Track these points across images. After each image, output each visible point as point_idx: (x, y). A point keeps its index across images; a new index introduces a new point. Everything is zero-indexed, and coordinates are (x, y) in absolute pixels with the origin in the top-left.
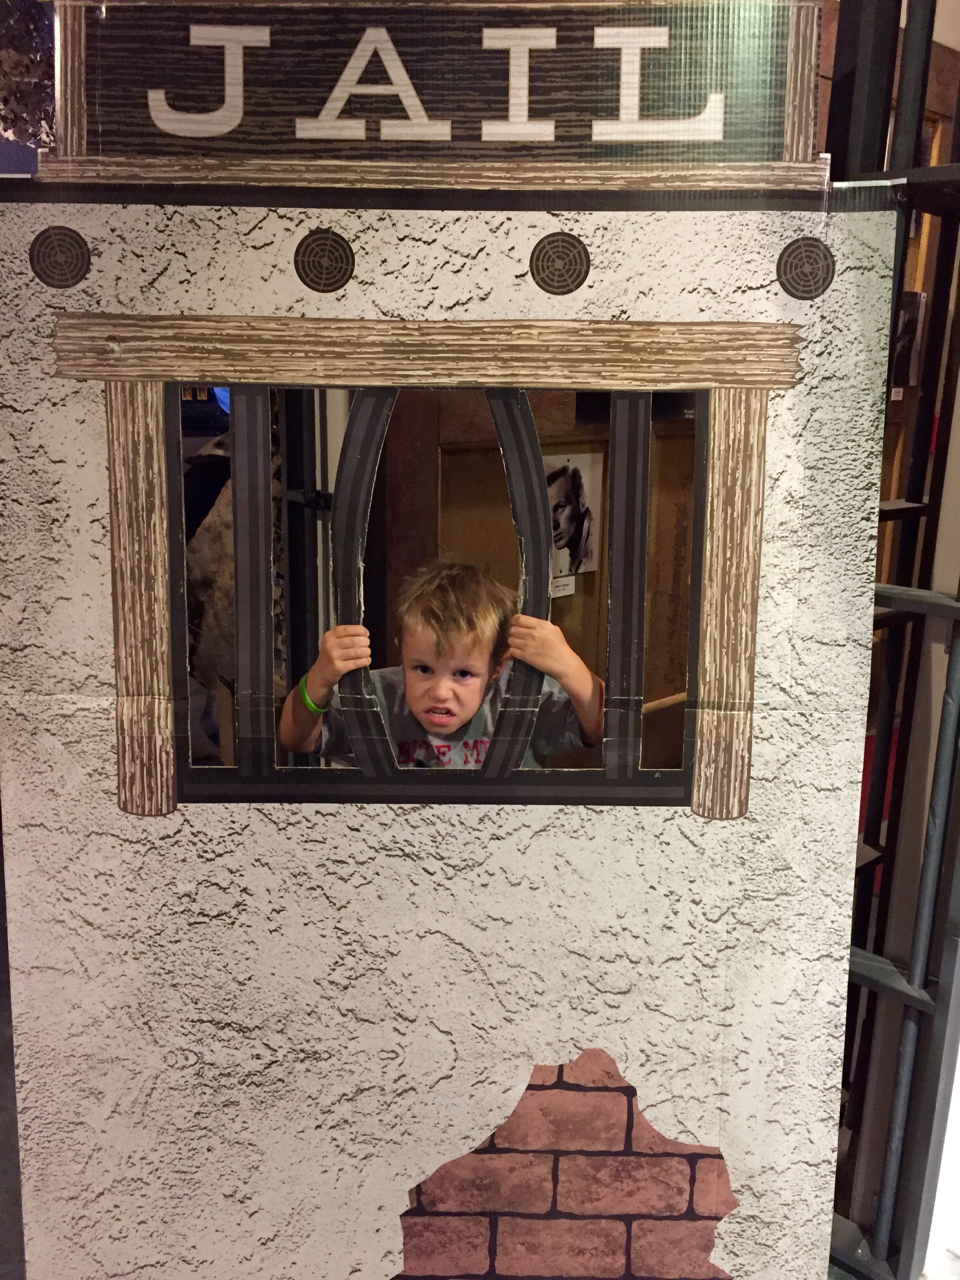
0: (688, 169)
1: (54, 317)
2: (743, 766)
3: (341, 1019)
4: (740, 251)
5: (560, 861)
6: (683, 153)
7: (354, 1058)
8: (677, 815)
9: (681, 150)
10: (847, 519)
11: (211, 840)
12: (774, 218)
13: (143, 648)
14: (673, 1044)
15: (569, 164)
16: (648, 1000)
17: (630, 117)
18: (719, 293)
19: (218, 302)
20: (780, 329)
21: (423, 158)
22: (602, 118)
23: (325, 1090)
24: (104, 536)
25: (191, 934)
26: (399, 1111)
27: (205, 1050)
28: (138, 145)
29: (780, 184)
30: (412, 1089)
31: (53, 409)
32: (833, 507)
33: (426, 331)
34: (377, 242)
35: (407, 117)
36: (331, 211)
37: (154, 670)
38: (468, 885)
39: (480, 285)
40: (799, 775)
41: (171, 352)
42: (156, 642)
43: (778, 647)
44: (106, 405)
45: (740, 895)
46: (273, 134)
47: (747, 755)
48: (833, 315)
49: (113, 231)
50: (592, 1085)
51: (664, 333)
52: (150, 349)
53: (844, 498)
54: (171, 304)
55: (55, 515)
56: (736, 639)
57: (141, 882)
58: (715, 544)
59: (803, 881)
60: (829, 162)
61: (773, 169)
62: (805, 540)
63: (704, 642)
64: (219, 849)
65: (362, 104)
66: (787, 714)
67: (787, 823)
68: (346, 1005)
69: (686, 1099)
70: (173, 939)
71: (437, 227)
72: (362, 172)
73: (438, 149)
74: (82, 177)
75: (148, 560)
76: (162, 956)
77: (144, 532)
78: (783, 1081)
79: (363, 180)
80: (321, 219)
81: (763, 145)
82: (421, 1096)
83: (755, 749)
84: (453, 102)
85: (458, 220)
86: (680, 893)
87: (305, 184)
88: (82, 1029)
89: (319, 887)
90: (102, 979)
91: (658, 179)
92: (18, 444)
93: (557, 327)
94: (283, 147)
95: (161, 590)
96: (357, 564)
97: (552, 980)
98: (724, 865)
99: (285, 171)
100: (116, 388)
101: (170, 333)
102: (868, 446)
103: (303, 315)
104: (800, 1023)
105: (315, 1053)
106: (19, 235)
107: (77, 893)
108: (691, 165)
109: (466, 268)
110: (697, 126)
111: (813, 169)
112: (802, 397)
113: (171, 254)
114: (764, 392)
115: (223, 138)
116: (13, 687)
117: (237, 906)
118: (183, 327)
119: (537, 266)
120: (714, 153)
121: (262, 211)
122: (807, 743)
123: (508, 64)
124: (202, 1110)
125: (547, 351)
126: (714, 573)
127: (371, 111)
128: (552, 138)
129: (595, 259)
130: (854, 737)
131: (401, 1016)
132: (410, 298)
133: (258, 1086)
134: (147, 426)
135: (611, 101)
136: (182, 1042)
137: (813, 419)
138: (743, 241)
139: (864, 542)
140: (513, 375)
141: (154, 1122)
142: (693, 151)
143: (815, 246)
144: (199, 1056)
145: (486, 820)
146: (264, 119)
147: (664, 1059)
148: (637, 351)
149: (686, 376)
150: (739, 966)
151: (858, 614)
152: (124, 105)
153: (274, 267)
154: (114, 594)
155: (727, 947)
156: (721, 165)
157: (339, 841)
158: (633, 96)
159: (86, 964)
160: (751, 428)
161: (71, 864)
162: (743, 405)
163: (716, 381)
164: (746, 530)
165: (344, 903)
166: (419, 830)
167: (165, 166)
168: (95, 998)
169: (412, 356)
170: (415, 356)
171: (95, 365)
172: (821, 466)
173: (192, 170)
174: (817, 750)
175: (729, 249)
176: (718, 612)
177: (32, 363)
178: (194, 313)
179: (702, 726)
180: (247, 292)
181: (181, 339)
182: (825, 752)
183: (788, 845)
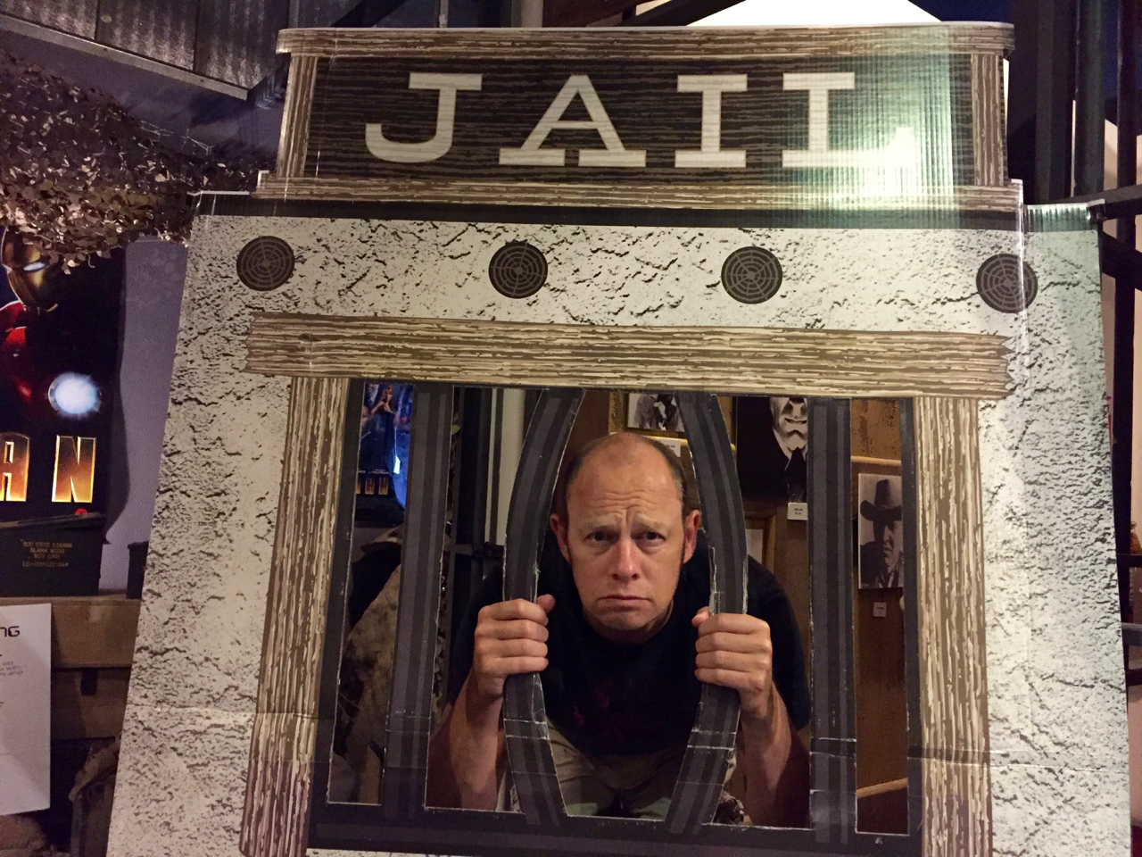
1: (252, 317)
2: (982, 834)
4: (937, 265)
10: (1079, 540)
12: (971, 236)
13: (292, 656)
15: (760, 187)
17: (819, 147)
18: (917, 304)
19: (410, 305)
20: (984, 340)
21: (619, 181)
22: (792, 148)
24: (269, 531)
28: (352, 169)
29: (975, 205)
31: (237, 402)
32: (1062, 526)
33: (615, 335)
34: (570, 253)
35: (604, 148)
36: (527, 226)
37: (301, 683)
39: (671, 294)
41: (361, 350)
42: (307, 651)
43: (1012, 685)
44: (289, 400)
46: (478, 161)
47: (986, 821)
48: (1040, 328)
49: (319, 241)
51: (860, 341)
52: (341, 348)
53: (1073, 517)
54: (366, 306)
55: (221, 507)
56: (962, 673)
58: (930, 562)
60: (1021, 187)
61: (965, 192)
62: (1034, 562)
63: (925, 676)
65: (562, 136)
66: (1032, 769)
71: (629, 241)
72: (559, 192)
73: (633, 174)
74: (297, 195)
75: (311, 558)
77: (311, 527)
79: (560, 200)
80: (518, 232)
83: (996, 812)
84: (649, 135)
85: (650, 235)
87: (504, 203)
92: (196, 436)
93: (750, 334)
94: (486, 171)
95: (320, 591)
96: (533, 570)
99: (487, 191)
100: (302, 383)
101: (362, 333)
102: (1094, 461)
103: (494, 318)
106: (230, 243)
109: (658, 277)
111: (1005, 193)
112: (1015, 409)
113: (371, 262)
114: (973, 402)
115: (431, 163)
116: (146, 696)
118: (376, 327)
119: (729, 277)
121: (463, 225)
122: (1059, 807)
123: (701, 104)
125: (739, 356)
126: (931, 595)
127: (571, 142)
128: (743, 165)
129: (788, 270)
130: (1115, 802)
132: (600, 305)
134: (328, 420)
135: (801, 132)
137: (1028, 431)
138: (940, 257)
139: (1102, 567)
140: (703, 379)
143: (1014, 262)
146: (471, 148)
148: (834, 358)
149: (886, 384)
151: (1104, 649)
152: (342, 136)
153: (469, 274)
154: (270, 595)
158: (821, 129)
160: (961, 437)
162: (951, 415)
163: (920, 389)
164: (964, 547)
167: (375, 186)
169: (600, 359)
170: (603, 359)
171: (284, 362)
172: (1043, 481)
173: (400, 190)
174: (1072, 816)
175: (925, 263)
176: (940, 640)
177: (222, 358)
178: (388, 315)
179: (929, 779)
180: (441, 296)
181: (372, 339)
182: (1082, 820)
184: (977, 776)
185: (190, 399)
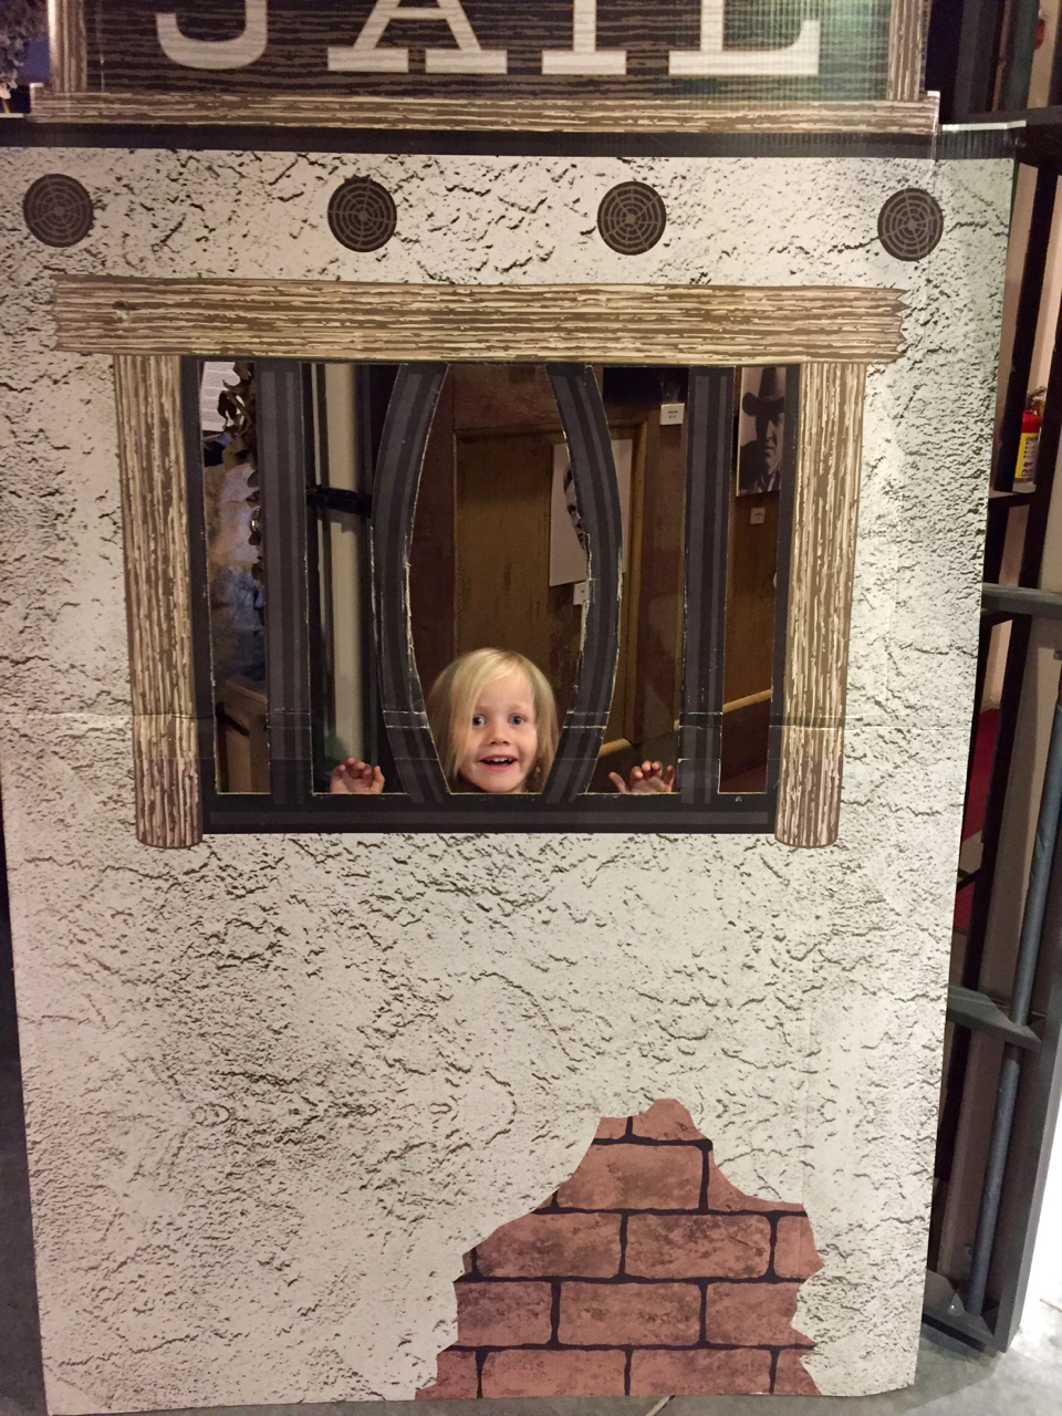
0: (778, 108)
1: (53, 281)
2: (832, 789)
3: (387, 1070)
4: (836, 204)
5: (630, 895)
6: (773, 89)
7: (402, 1112)
8: (759, 843)
9: (770, 86)
10: (952, 511)
11: (241, 875)
12: (876, 167)
13: (161, 660)
14: (753, 1093)
15: (642, 102)
16: (725, 1046)
17: (712, 47)
18: (812, 253)
19: (240, 263)
20: (880, 294)
21: (475, 94)
22: (680, 48)
23: (370, 1147)
24: (116, 532)
25: (219, 979)
26: (452, 1169)
27: (238, 1105)
28: (146, 78)
29: (884, 126)
30: (467, 1145)
31: (54, 387)
32: (936, 498)
33: (478, 297)
34: (422, 192)
35: (456, 47)
36: (368, 156)
37: (174, 685)
38: (528, 923)
39: (541, 243)
40: (895, 797)
41: (187, 320)
42: (176, 654)
43: (873, 655)
44: (114, 383)
45: (828, 930)
46: (302, 65)
47: (837, 777)
48: (940, 278)
49: (119, 179)
50: (663, 1138)
51: (748, 299)
52: (164, 318)
53: (949, 488)
54: (187, 265)
55: (59, 509)
56: (826, 647)
57: (163, 922)
58: (804, 541)
59: (898, 914)
60: (938, 101)
61: (875, 109)
62: (906, 536)
63: (792, 651)
64: (251, 885)
65: (404, 30)
66: (883, 730)
67: (881, 851)
68: (392, 1054)
69: (767, 1152)
70: (200, 985)
71: (491, 176)
72: (405, 110)
73: (493, 84)
74: (82, 116)
75: (166, 560)
76: (189, 1003)
77: (161, 528)
78: (873, 1131)
79: (406, 120)
80: (358, 165)
81: (864, 80)
82: (476, 1152)
83: (847, 769)
84: (509, 28)
85: (515, 167)
86: (762, 929)
87: (338, 125)
88: (100, 1084)
89: (362, 925)
90: (122, 1029)
91: (744, 120)
92: (15, 427)
93: (628, 293)
94: (313, 81)
95: (181, 594)
96: (402, 564)
97: (622, 1025)
98: (810, 898)
99: (316, 109)
100: (126, 362)
101: (187, 299)
102: (976, 429)
103: (339, 278)
104: (893, 1069)
105: (360, 1107)
106: (11, 185)
107: (92, 934)
108: (781, 103)
109: (525, 223)
110: (789, 58)
111: (920, 110)
112: (904, 373)
113: (185, 208)
114: (862, 366)
115: (244, 70)
116: (15, 705)
117: (271, 946)
118: (201, 292)
119: (606, 221)
120: (808, 90)
121: (290, 156)
122: (904, 762)
124: (235, 1170)
125: (617, 320)
126: (802, 573)
127: (415, 38)
128: (623, 72)
129: (673, 212)
130: (955, 755)
131: (453, 1066)
132: (460, 259)
133: (296, 1144)
134: (161, 406)
135: (692, 28)
136: (212, 1096)
137: (915, 398)
138: (841, 193)
139: (971, 538)
140: (577, 348)
141: (181, 1185)
142: (783, 87)
143: (921, 199)
144: (231, 1112)
145: (548, 850)
146: (292, 48)
147: (743, 1109)
148: (719, 319)
149: (774, 349)
150: (826, 1008)
151: (963, 618)
152: (127, 32)
153: (305, 221)
154: (128, 599)
155: (813, 987)
156: (816, 103)
157: (384, 875)
158: (716, 22)
159: (104, 1012)
160: (846, 408)
161: (85, 903)
162: (838, 382)
163: (808, 354)
164: (839, 524)
165: (390, 943)
166: (473, 862)
167: (178, 103)
168: (114, 1049)
169: (463, 326)
170: (467, 326)
171: (101, 337)
172: (924, 451)
173: (208, 109)
174: (915, 769)
175: (824, 201)
176: (808, 617)
177: (28, 333)
178: (214, 276)
179: (788, 744)
180: (274, 251)
181: (198, 306)
182: (923, 772)
183: (881, 875)
184: (832, 739)
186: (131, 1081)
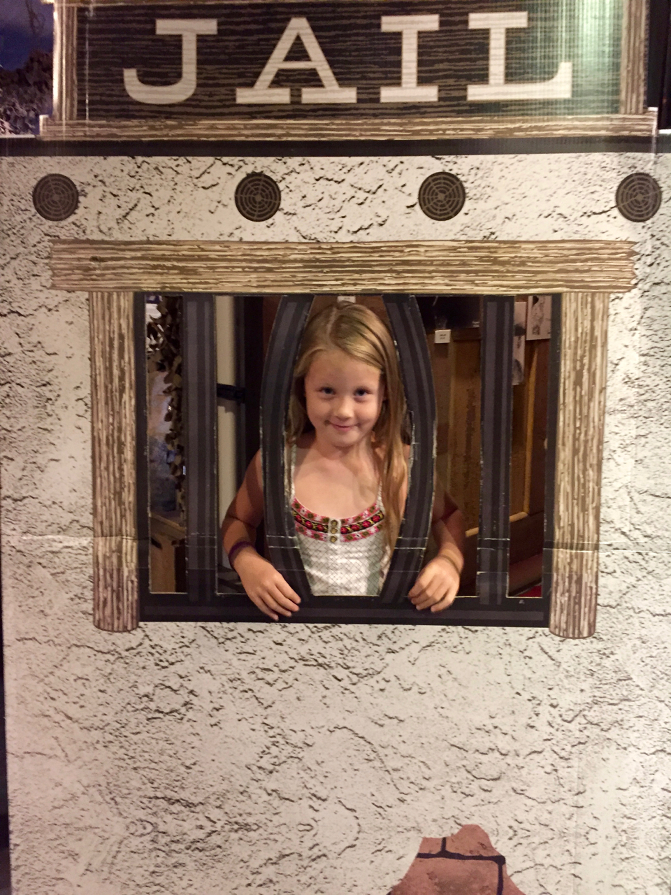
0: (544, 121)
1: (50, 243)
2: (591, 595)
3: (266, 797)
4: (586, 184)
5: (443, 671)
6: (540, 108)
7: (277, 830)
8: (537, 635)
9: (538, 106)
11: (165, 651)
12: (611, 159)
13: (114, 498)
14: (536, 822)
15: (449, 119)
16: (514, 785)
17: (497, 81)
18: (569, 217)
19: (175, 231)
20: (618, 245)
21: (334, 116)
22: (475, 83)
23: (254, 855)
25: (149, 727)
26: (313, 873)
27: (159, 821)
28: (117, 111)
29: (619, 131)
30: (325, 855)
31: (49, 313)
32: (663, 386)
33: (336, 250)
34: (298, 182)
35: (322, 86)
36: (262, 158)
37: (123, 516)
38: (369, 690)
39: (379, 214)
40: (638, 603)
41: (139, 269)
42: (125, 495)
43: (619, 499)
44: (89, 311)
45: (589, 700)
46: (219, 101)
47: (594, 586)
48: (661, 234)
49: (96, 176)
50: (470, 855)
51: (524, 249)
52: (123, 267)
54: (139, 232)
55: (48, 395)
57: (110, 685)
58: (567, 416)
59: (642, 689)
60: (656, 114)
61: (612, 120)
62: (641, 413)
63: (559, 495)
64: (172, 659)
65: (287, 76)
66: (627, 553)
67: (628, 642)
68: (271, 785)
69: (546, 866)
70: (134, 731)
71: (345, 170)
72: (288, 128)
73: (347, 110)
74: (74, 136)
75: (120, 430)
76: (126, 745)
77: (117, 408)
78: (625, 853)
79: (288, 135)
80: (256, 164)
81: (603, 101)
82: (331, 861)
83: (601, 581)
84: (358, 73)
85: (362, 164)
86: (541, 698)
87: (243, 138)
88: (62, 803)
89: (250, 690)
90: (79, 763)
91: (520, 129)
92: (22, 341)
93: (440, 246)
94: (226, 110)
95: (129, 453)
96: (281, 433)
97: (438, 768)
98: (576, 676)
99: (228, 129)
100: (97, 297)
101: (139, 254)
103: (241, 239)
104: (640, 806)
105: (247, 824)
106: (25, 181)
107: (60, 693)
108: (546, 117)
109: (368, 201)
110: (550, 87)
111: (643, 120)
112: (636, 299)
113: (140, 194)
114: (606, 295)
115: (180, 105)
116: (14, 530)
117: (186, 704)
118: (149, 249)
119: (424, 198)
120: (565, 108)
121: (210, 160)
122: (644, 577)
123: (401, 43)
124: (157, 869)
125: (431, 265)
126: (566, 439)
127: (293, 81)
128: (436, 100)
129: (470, 191)
131: (315, 796)
132: (323, 225)
133: (201, 851)
134: (120, 326)
135: (483, 69)
136: (141, 814)
137: (646, 316)
138: (588, 176)
140: (404, 284)
141: (119, 879)
142: (547, 107)
143: (646, 180)
144: (154, 825)
145: (383, 637)
146: (213, 89)
147: (528, 833)
148: (503, 263)
149: (543, 283)
150: (589, 758)
152: (105, 81)
153: (219, 202)
154: (93, 457)
155: (580, 743)
156: (570, 117)
157: (267, 653)
158: (500, 65)
159: (67, 750)
160: (595, 323)
161: (56, 670)
162: (589, 306)
163: (567, 287)
164: (592, 405)
165: (269, 703)
166: (330, 645)
167: (136, 126)
168: (72, 778)
169: (325, 270)
170: (327, 270)
171: (82, 280)
172: (652, 354)
173: (156, 130)
174: (652, 582)
175: (577, 182)
176: (570, 470)
177: (33, 278)
178: (157, 239)
179: (557, 562)
180: (198, 222)
181: (147, 259)
182: (658, 584)
183: (629, 660)
184: (590, 559)
185: (13, 312)
186: (83, 801)
